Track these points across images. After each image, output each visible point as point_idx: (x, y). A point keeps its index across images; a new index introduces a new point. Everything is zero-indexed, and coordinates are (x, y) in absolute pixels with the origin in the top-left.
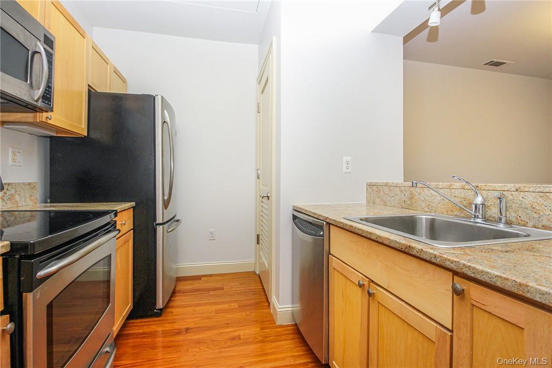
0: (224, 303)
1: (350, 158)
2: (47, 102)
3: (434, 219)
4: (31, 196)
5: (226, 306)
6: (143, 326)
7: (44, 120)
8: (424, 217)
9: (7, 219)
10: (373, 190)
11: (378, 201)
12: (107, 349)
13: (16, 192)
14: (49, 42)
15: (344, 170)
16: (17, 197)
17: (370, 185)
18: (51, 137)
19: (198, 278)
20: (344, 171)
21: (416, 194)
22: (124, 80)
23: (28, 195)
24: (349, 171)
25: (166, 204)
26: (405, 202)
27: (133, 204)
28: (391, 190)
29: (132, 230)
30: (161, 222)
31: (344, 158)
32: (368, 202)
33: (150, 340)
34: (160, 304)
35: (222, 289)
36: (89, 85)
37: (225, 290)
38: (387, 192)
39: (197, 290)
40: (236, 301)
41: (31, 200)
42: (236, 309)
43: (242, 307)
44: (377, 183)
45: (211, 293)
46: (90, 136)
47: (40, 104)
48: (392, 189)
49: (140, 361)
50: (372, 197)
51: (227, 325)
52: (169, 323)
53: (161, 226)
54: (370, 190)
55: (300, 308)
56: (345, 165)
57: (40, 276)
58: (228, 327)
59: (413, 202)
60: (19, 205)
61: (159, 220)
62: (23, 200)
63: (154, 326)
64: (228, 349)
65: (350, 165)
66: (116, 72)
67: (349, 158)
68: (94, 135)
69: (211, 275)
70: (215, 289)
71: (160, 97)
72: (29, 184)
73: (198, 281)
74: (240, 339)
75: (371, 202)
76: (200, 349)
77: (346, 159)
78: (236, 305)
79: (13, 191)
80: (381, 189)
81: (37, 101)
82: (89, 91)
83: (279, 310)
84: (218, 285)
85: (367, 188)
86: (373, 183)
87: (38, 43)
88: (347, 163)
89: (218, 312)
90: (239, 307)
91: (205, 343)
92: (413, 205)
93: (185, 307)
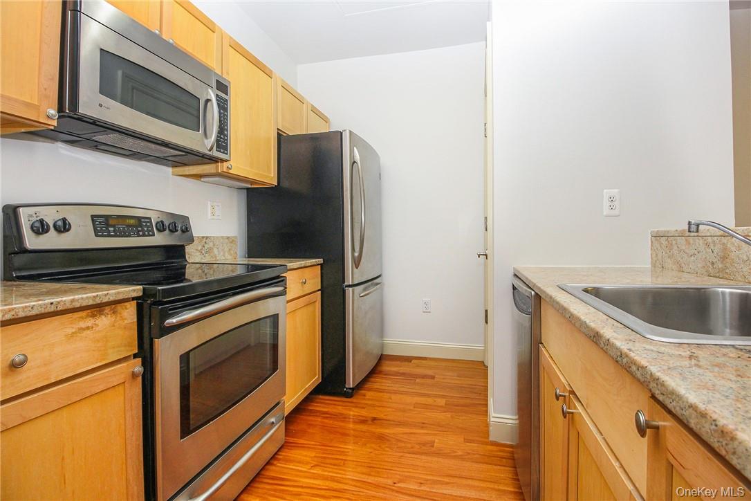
0: (428, 395)
1: (616, 190)
2: (222, 151)
3: (747, 294)
4: (230, 250)
5: (430, 401)
6: (328, 405)
7: (225, 170)
8: (728, 290)
9: (206, 272)
10: (661, 244)
11: (669, 263)
12: (273, 420)
13: (214, 245)
14: (222, 87)
15: (606, 211)
16: (215, 251)
17: (657, 236)
18: (248, 189)
19: (408, 359)
20: (605, 214)
21: (733, 249)
22: (325, 120)
23: (226, 249)
24: (616, 212)
25: (357, 262)
26: (713, 264)
27: (320, 261)
28: (689, 244)
29: (318, 290)
30: (351, 283)
31: (605, 191)
32: (654, 265)
33: (331, 422)
34: (351, 383)
35: (433, 377)
36: (278, 129)
37: (436, 379)
38: (684, 248)
39: (403, 374)
40: (443, 396)
41: (231, 255)
42: (442, 407)
43: (449, 407)
44: (668, 232)
45: (418, 380)
46: (282, 185)
47: (215, 153)
48: (691, 242)
49: (312, 443)
50: (660, 257)
51: (423, 425)
52: (356, 407)
53: (351, 289)
54: (656, 245)
55: (517, 422)
56: (606, 203)
57: (167, 324)
58: (422, 428)
59: (727, 265)
60: (218, 258)
61: (349, 281)
62: (222, 254)
63: (340, 407)
64: (413, 456)
65: (616, 203)
66: (315, 110)
67: (614, 192)
68: (285, 184)
69: (425, 359)
70: (424, 377)
71: (348, 132)
72: (228, 238)
73: (406, 363)
74: (433, 446)
75: (658, 266)
76: (380, 446)
77: (607, 193)
78: (442, 402)
79: (211, 244)
80: (674, 242)
81: (210, 150)
82: (279, 135)
83: (492, 419)
84: (430, 372)
85: (652, 242)
86: (662, 231)
87: (210, 90)
88: (611, 199)
89: (416, 405)
90: (446, 404)
91: (388, 440)
92: (727, 271)
93: (381, 392)
